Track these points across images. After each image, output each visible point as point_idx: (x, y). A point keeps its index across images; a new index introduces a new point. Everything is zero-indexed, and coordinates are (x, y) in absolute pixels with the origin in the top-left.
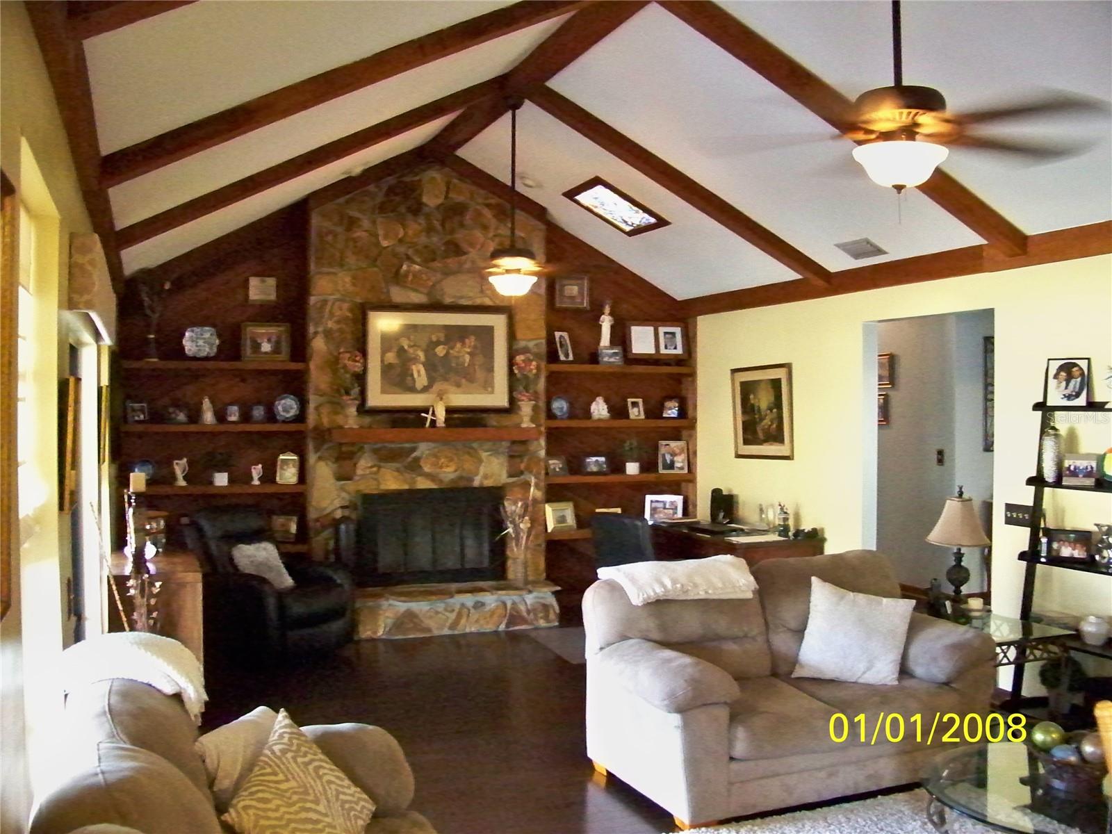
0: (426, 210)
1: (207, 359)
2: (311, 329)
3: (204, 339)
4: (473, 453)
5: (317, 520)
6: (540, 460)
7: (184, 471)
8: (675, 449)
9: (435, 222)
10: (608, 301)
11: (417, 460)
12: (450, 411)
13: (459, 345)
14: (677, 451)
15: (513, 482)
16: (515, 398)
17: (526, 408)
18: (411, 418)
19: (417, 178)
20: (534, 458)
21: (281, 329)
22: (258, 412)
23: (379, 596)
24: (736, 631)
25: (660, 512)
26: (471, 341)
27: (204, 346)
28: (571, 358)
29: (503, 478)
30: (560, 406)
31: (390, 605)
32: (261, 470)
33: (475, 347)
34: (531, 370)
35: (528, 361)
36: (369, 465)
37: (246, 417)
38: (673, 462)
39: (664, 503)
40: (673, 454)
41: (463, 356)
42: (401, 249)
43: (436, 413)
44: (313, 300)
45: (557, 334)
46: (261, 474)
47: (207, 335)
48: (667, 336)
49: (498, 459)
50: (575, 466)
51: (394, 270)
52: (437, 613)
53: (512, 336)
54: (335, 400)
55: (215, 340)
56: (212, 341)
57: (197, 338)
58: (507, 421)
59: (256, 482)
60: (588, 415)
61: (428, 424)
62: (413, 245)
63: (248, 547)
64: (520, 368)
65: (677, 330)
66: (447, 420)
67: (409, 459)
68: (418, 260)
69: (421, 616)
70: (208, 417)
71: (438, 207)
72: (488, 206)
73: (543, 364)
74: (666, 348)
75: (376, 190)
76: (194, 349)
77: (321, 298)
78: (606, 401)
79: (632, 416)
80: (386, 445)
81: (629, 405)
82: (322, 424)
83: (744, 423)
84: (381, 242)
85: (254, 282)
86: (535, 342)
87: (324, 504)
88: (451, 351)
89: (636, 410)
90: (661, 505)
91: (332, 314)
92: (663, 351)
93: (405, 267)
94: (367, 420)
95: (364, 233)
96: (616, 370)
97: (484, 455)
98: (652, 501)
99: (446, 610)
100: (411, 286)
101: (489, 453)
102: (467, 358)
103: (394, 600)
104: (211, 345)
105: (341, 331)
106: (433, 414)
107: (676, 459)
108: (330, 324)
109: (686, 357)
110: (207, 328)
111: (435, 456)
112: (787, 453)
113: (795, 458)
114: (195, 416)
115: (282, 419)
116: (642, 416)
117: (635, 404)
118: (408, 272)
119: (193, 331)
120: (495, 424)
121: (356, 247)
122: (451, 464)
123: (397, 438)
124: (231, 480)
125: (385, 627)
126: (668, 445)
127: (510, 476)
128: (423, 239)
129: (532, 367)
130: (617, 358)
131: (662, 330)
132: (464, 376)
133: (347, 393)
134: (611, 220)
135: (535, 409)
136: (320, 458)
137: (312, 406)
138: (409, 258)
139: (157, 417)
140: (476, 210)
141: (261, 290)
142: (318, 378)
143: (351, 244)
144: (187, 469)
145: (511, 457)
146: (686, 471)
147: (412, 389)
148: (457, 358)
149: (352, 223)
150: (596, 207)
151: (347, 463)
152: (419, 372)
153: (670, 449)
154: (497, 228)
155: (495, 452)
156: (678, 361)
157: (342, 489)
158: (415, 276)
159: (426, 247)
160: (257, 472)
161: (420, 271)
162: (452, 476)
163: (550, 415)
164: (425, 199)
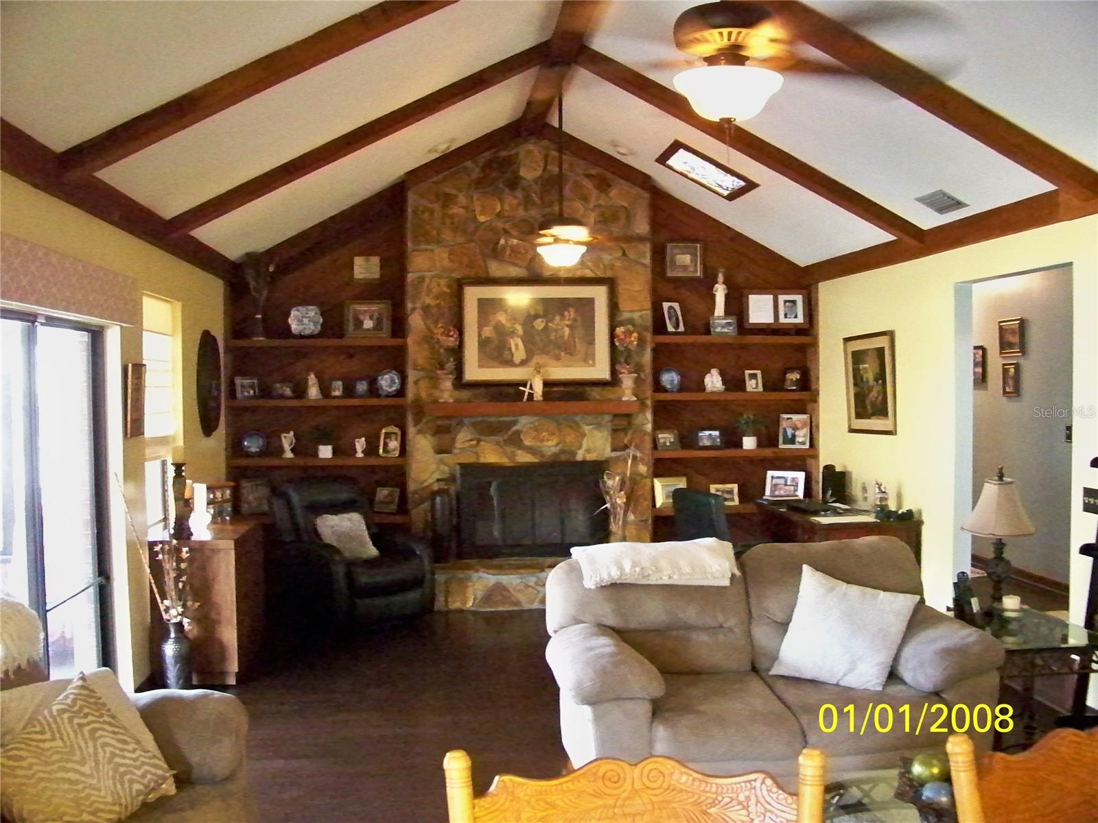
0: (524, 183)
1: (312, 336)
2: (409, 305)
3: (309, 317)
4: (575, 427)
5: (415, 492)
6: (645, 433)
7: (291, 444)
8: (798, 422)
9: (534, 195)
10: (722, 270)
11: (518, 433)
12: (547, 384)
13: (558, 318)
14: (799, 425)
15: (617, 457)
16: (616, 370)
17: (627, 381)
18: (510, 392)
19: (513, 152)
20: (640, 431)
21: (382, 306)
22: (362, 387)
23: (469, 568)
24: (710, 621)
25: (781, 489)
26: (571, 313)
27: (309, 324)
28: (681, 328)
29: (608, 453)
30: (670, 379)
31: (480, 577)
32: (365, 443)
33: (575, 320)
34: (631, 342)
35: (628, 333)
36: (468, 438)
37: (349, 391)
38: (794, 436)
39: (786, 479)
40: (795, 428)
41: (563, 328)
42: (500, 225)
43: (533, 387)
44: (410, 277)
45: (666, 305)
46: (365, 446)
47: (312, 314)
48: (787, 304)
49: (601, 432)
50: (687, 440)
51: (491, 246)
52: (528, 586)
53: (614, 308)
54: (432, 374)
55: (319, 318)
56: (317, 319)
57: (302, 317)
58: (609, 393)
59: (360, 455)
60: (701, 387)
61: (526, 397)
62: (509, 219)
63: (334, 517)
64: (620, 340)
65: (799, 298)
66: (545, 394)
67: (510, 433)
68: (515, 233)
69: (511, 590)
70: (314, 392)
71: (536, 181)
72: (588, 176)
73: (648, 336)
74: (786, 316)
75: (473, 165)
76: (301, 327)
77: (417, 275)
78: (722, 374)
79: (749, 389)
80: (486, 418)
81: (747, 377)
82: (421, 397)
83: (856, 395)
84: (478, 217)
85: (359, 261)
86: (639, 314)
87: (424, 476)
88: (550, 324)
89: (754, 382)
90: (782, 481)
91: (429, 291)
92: (782, 320)
93: (502, 241)
94: (465, 394)
95: (461, 210)
96: (730, 341)
97: (587, 429)
98: (773, 477)
99: (536, 584)
100: (508, 260)
101: (591, 427)
102: (567, 331)
103: (484, 572)
104: (315, 323)
105: (438, 306)
106: (531, 388)
107: (797, 433)
108: (428, 300)
109: (807, 326)
110: (312, 307)
111: (536, 429)
112: (890, 428)
113: (898, 433)
114: (300, 392)
115: (385, 393)
116: (760, 388)
117: (753, 376)
118: (504, 248)
119: (298, 311)
120: (598, 397)
121: (452, 223)
122: (552, 438)
123: (496, 412)
124: (335, 452)
125: (475, 599)
126: (790, 418)
127: (614, 450)
128: (521, 212)
129: (633, 339)
130: (731, 328)
131: (782, 298)
132: (564, 350)
133: (442, 367)
134: (708, 185)
135: (638, 381)
136: (419, 432)
137: (411, 381)
138: (506, 232)
139: (265, 392)
140: (576, 182)
141: (365, 268)
142: (416, 352)
143: (448, 221)
144: (294, 441)
145: (615, 431)
146: (807, 446)
147: (509, 363)
148: (556, 331)
149: (448, 200)
150: (689, 172)
151: (447, 437)
152: (517, 346)
153: (794, 423)
154: (597, 200)
155: (599, 426)
156: (799, 331)
157: (441, 461)
158: (512, 251)
159: (524, 221)
160: (360, 444)
161: (518, 245)
162: (554, 450)
163: (658, 387)
164: (522, 173)
